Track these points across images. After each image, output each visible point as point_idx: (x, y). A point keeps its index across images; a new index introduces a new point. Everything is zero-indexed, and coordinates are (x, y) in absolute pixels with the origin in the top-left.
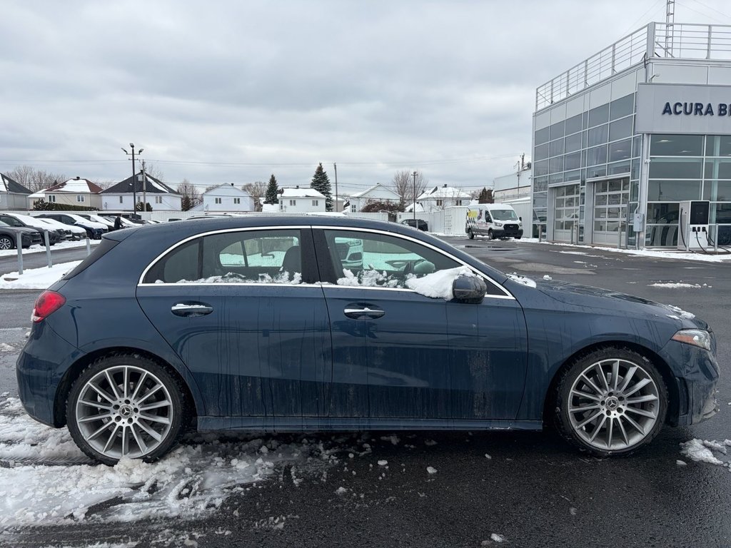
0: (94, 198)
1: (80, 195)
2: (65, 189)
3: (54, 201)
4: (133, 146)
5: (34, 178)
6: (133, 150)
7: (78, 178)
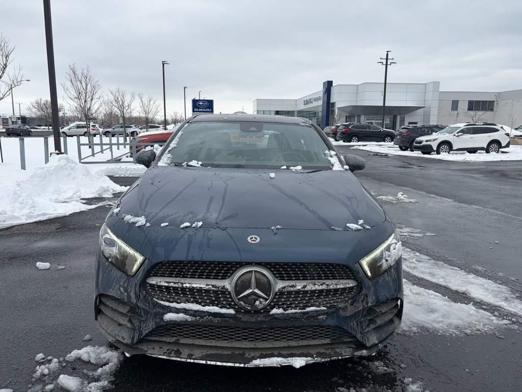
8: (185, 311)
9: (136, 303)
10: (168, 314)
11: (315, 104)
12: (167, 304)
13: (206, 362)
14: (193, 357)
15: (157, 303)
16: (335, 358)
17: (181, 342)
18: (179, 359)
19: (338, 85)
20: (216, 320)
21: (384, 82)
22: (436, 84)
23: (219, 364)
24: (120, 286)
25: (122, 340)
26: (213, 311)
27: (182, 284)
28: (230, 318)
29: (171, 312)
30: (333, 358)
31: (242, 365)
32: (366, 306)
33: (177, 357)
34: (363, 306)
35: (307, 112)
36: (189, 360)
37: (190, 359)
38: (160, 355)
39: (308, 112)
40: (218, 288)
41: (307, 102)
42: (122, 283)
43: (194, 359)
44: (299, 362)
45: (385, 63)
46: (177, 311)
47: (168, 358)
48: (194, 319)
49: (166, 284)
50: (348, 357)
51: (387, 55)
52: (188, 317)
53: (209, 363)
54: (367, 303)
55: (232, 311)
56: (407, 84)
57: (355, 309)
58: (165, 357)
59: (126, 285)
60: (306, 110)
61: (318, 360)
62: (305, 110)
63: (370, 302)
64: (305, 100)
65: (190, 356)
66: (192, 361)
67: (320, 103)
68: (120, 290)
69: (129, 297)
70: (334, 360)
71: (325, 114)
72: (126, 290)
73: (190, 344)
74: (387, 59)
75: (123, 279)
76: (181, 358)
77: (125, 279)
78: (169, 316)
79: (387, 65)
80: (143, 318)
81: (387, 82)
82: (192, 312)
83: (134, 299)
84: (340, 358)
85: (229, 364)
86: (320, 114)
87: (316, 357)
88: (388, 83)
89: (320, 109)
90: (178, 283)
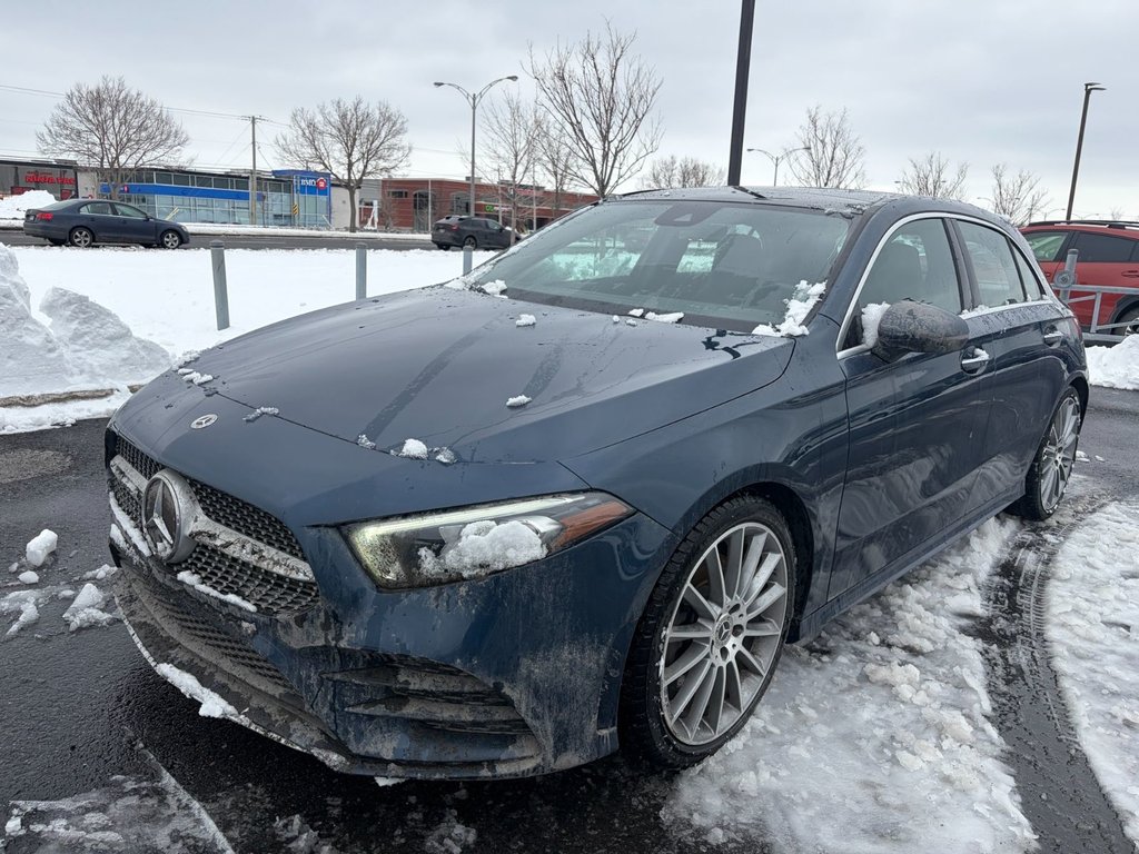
16: (275, 735)
30: (270, 734)
32: (333, 643)
34: (326, 639)
44: (213, 706)
50: (298, 748)
54: (338, 637)
57: (308, 638)
61: (243, 720)
63: (346, 638)
70: (271, 741)
84: (283, 741)
87: (245, 714)
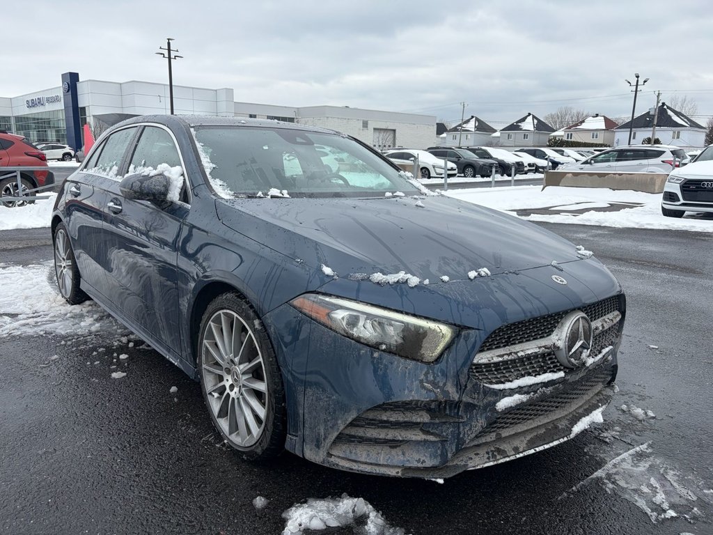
0: (608, 134)
1: (594, 132)
2: (583, 126)
3: (571, 138)
4: (638, 77)
5: (572, 118)
6: (638, 81)
7: (597, 115)
8: (520, 390)
9: (459, 398)
10: (502, 400)
11: (49, 107)
12: (501, 386)
13: (535, 450)
14: (521, 450)
15: (490, 389)
17: (503, 435)
18: (508, 459)
19: (90, 80)
20: (548, 390)
21: (168, 83)
22: (229, 91)
23: (547, 447)
24: (421, 382)
25: (420, 465)
26: (546, 380)
27: (516, 353)
28: (559, 383)
29: (505, 396)
31: (566, 439)
33: (504, 457)
35: (34, 119)
36: (518, 456)
37: (518, 453)
38: (486, 462)
39: (38, 119)
40: (550, 347)
41: (32, 104)
42: (422, 377)
43: (522, 452)
45: (167, 55)
46: (512, 392)
47: (496, 463)
48: (528, 396)
49: (500, 359)
51: (169, 44)
52: (523, 396)
53: (538, 449)
55: (562, 374)
56: (193, 88)
58: (492, 464)
59: (431, 378)
60: (33, 116)
61: (604, 408)
62: (30, 116)
64: (30, 99)
65: (516, 450)
66: (521, 455)
67: (60, 106)
68: (424, 388)
69: (446, 393)
71: (72, 124)
72: (434, 384)
73: (513, 435)
74: (169, 50)
75: (422, 370)
76: (509, 457)
77: (426, 370)
78: (504, 403)
79: (170, 58)
80: (462, 418)
81: (173, 84)
82: (525, 389)
83: (455, 393)
85: (556, 443)
86: (63, 125)
87: (602, 406)
88: (175, 86)
89: (62, 116)
90: (511, 353)
